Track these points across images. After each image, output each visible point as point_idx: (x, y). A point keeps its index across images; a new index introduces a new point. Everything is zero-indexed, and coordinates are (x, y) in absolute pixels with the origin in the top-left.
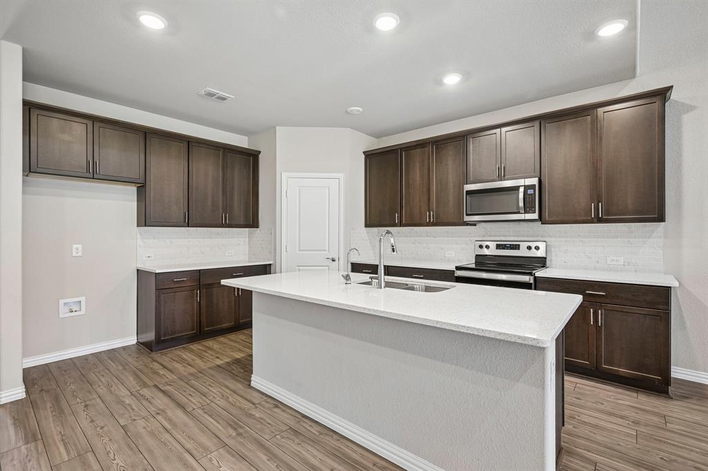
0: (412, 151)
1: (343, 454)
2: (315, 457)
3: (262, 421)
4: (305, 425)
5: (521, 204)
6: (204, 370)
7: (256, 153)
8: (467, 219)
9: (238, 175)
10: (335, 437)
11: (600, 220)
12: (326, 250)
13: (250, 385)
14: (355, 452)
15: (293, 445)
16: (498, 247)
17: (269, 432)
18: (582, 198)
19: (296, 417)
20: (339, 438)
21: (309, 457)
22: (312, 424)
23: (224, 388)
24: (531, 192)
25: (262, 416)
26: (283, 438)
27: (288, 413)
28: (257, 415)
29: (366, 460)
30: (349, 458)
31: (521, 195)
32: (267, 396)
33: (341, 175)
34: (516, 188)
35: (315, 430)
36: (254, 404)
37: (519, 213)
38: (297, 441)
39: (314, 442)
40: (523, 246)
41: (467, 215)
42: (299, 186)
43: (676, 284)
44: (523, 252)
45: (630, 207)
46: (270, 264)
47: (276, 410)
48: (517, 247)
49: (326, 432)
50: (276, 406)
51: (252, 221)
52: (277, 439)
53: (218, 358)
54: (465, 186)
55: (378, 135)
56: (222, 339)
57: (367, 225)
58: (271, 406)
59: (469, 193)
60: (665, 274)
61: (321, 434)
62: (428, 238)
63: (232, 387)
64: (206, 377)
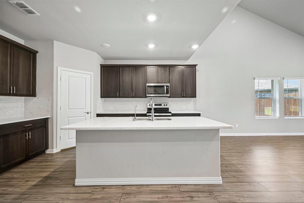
0: (125, 68)
1: (155, 191)
2: (147, 198)
3: (104, 198)
4: (127, 189)
5: (165, 91)
6: (25, 192)
7: (35, 52)
8: (147, 95)
9: (22, 63)
10: (145, 186)
11: (184, 97)
12: (84, 109)
13: (74, 186)
14: (157, 188)
15: (132, 199)
16: (155, 105)
17: (115, 200)
18: (179, 91)
19: (119, 188)
20: (147, 186)
21: (145, 199)
22: (130, 187)
23: (58, 195)
24: (167, 87)
25: (102, 196)
26: (124, 199)
27: (113, 188)
28: (99, 197)
29: (164, 188)
30: (159, 191)
31: (165, 89)
32: (92, 186)
33: (92, 73)
34: (164, 86)
35: (134, 188)
36: (90, 193)
37: (164, 94)
38: (132, 196)
39: (140, 193)
40: (163, 104)
41: (148, 94)
42: (68, 76)
43: (201, 113)
44: (163, 107)
45: (190, 93)
46: (48, 118)
47: (105, 190)
48: (161, 105)
49: (139, 187)
50: (104, 188)
51: (31, 92)
52: (122, 201)
53: (28, 181)
54: (147, 84)
55: (105, 59)
56: (15, 170)
57: (101, 97)
58: (101, 189)
59: (148, 86)
60: (194, 111)
61: (138, 188)
62: (129, 102)
63: (64, 192)
64: (32, 195)
